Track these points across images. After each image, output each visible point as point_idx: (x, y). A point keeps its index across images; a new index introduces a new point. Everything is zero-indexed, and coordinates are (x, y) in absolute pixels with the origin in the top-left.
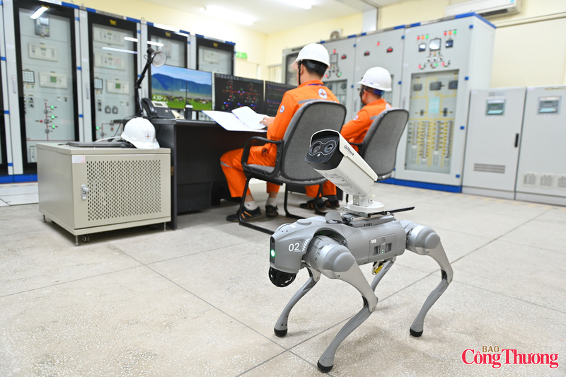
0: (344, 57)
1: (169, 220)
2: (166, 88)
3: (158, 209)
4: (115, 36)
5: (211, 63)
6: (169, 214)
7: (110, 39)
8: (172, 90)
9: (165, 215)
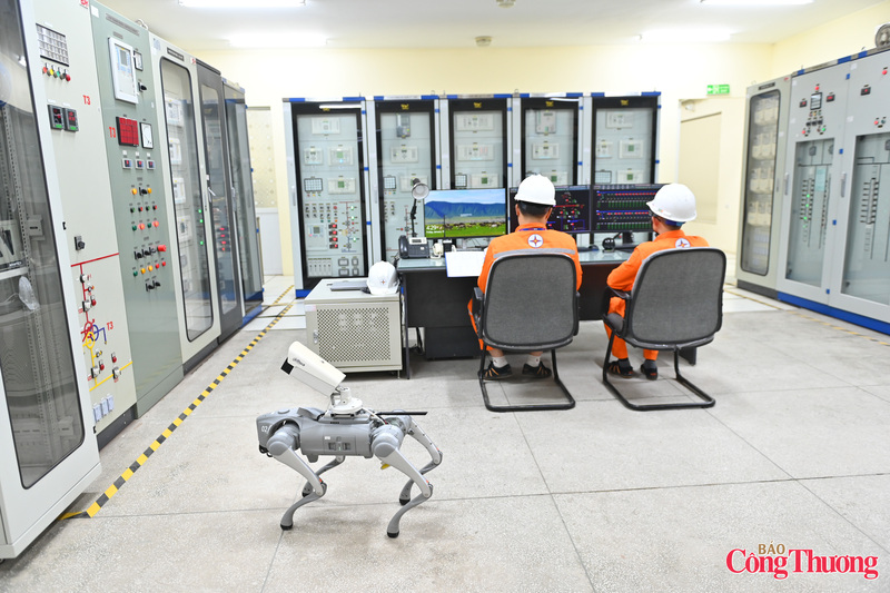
0: (831, 99)
1: (400, 368)
2: (442, 216)
3: (387, 356)
4: (482, 120)
5: (619, 129)
6: (400, 363)
7: (475, 124)
8: (450, 217)
9: (396, 363)
